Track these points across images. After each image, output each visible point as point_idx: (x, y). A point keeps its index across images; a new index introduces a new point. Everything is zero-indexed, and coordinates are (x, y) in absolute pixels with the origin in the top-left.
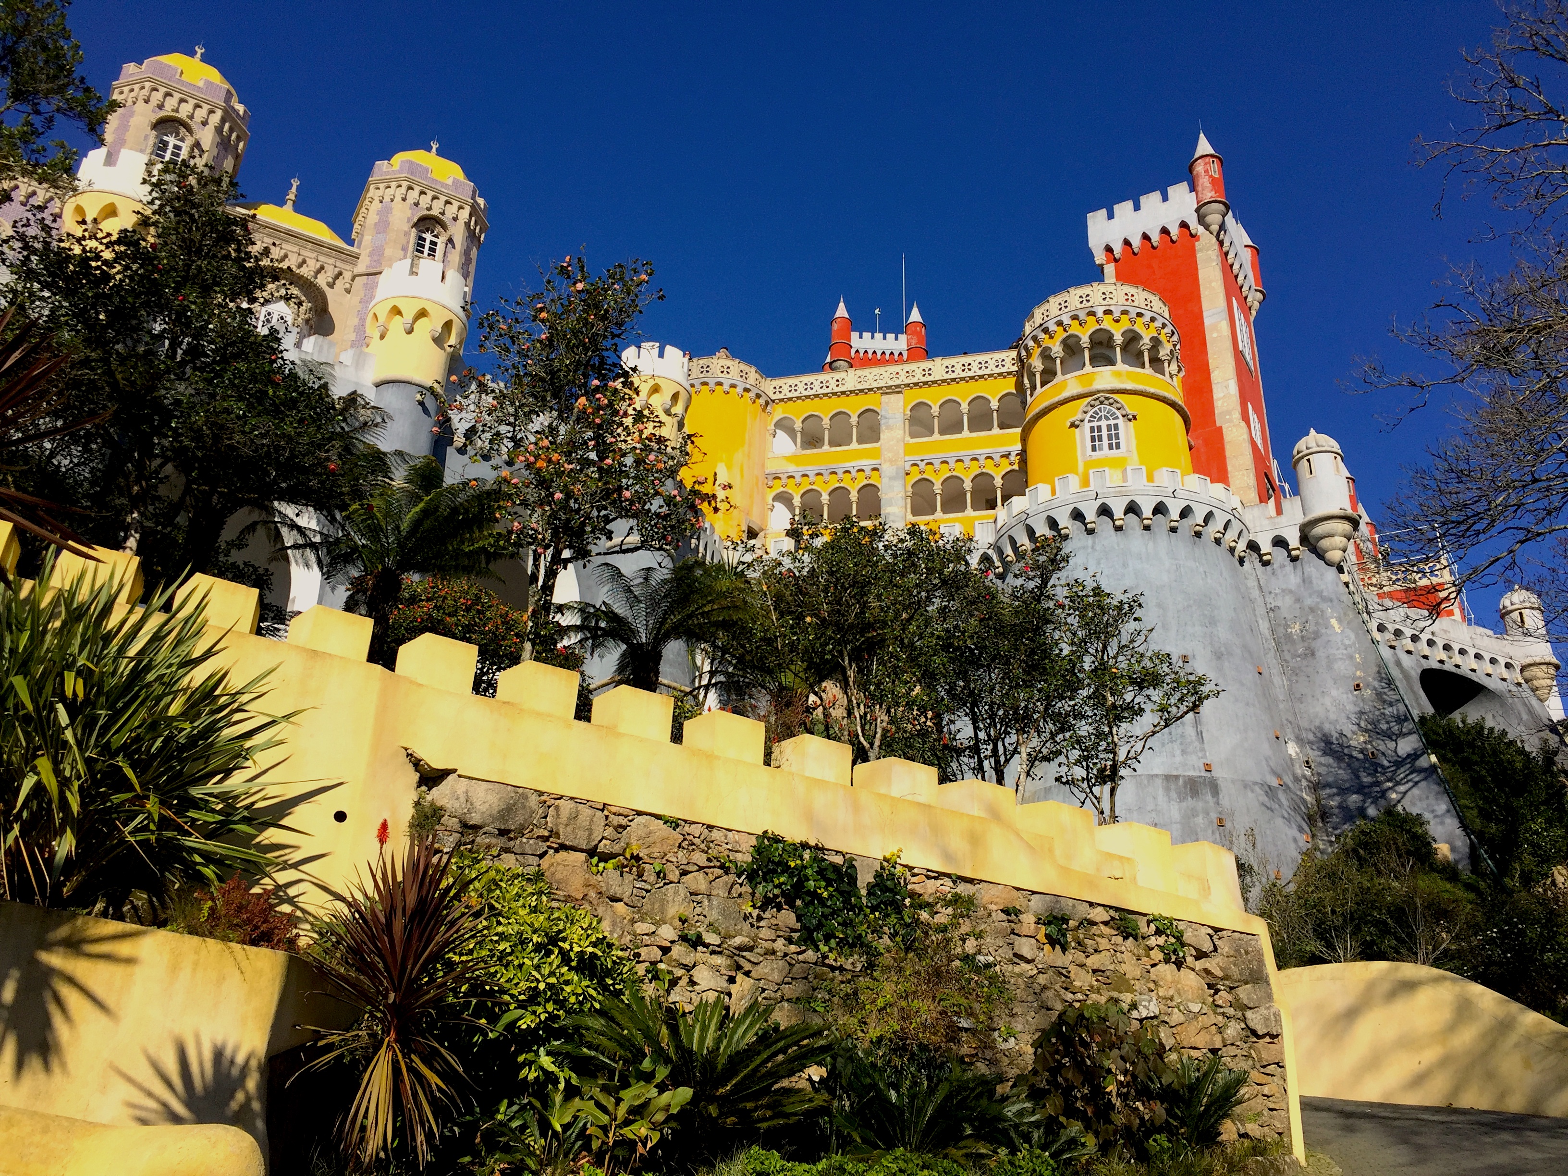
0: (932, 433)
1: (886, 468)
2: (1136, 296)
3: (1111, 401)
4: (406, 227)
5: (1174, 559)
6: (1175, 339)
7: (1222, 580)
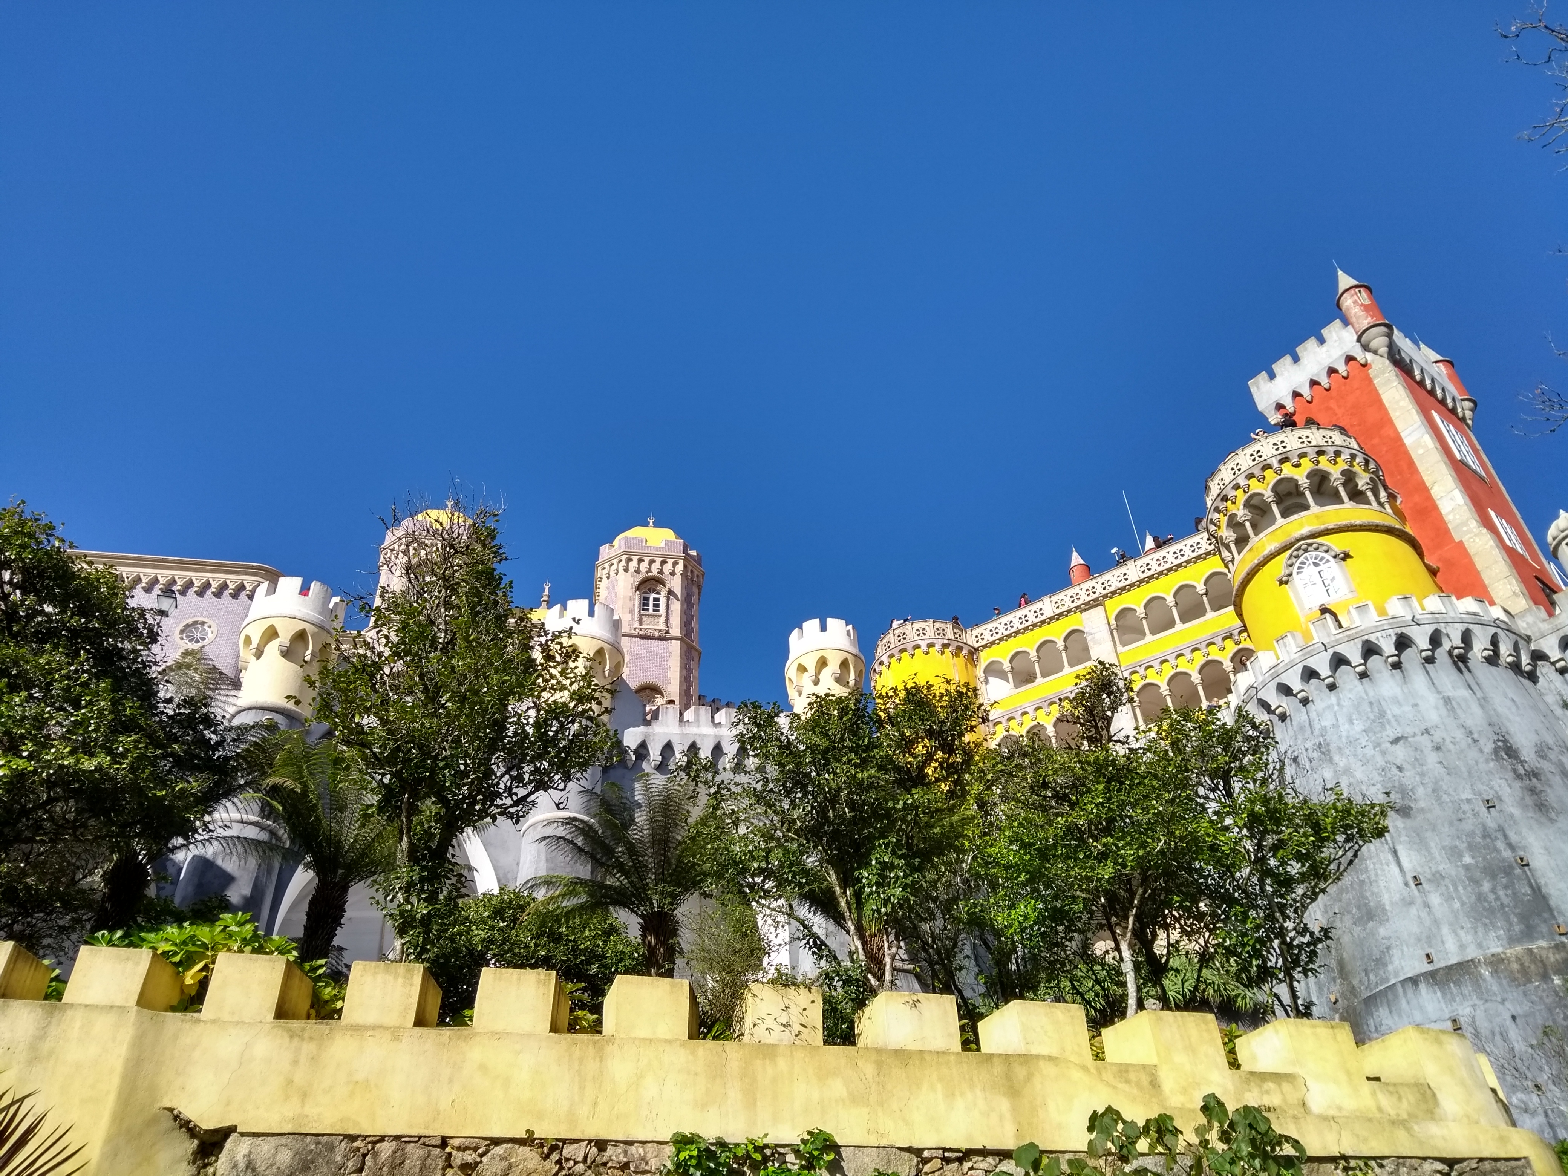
0: (1143, 635)
2: (1311, 436)
3: (1315, 546)
4: (630, 592)
5: (1439, 692)
6: (1372, 466)
7: (1510, 703)
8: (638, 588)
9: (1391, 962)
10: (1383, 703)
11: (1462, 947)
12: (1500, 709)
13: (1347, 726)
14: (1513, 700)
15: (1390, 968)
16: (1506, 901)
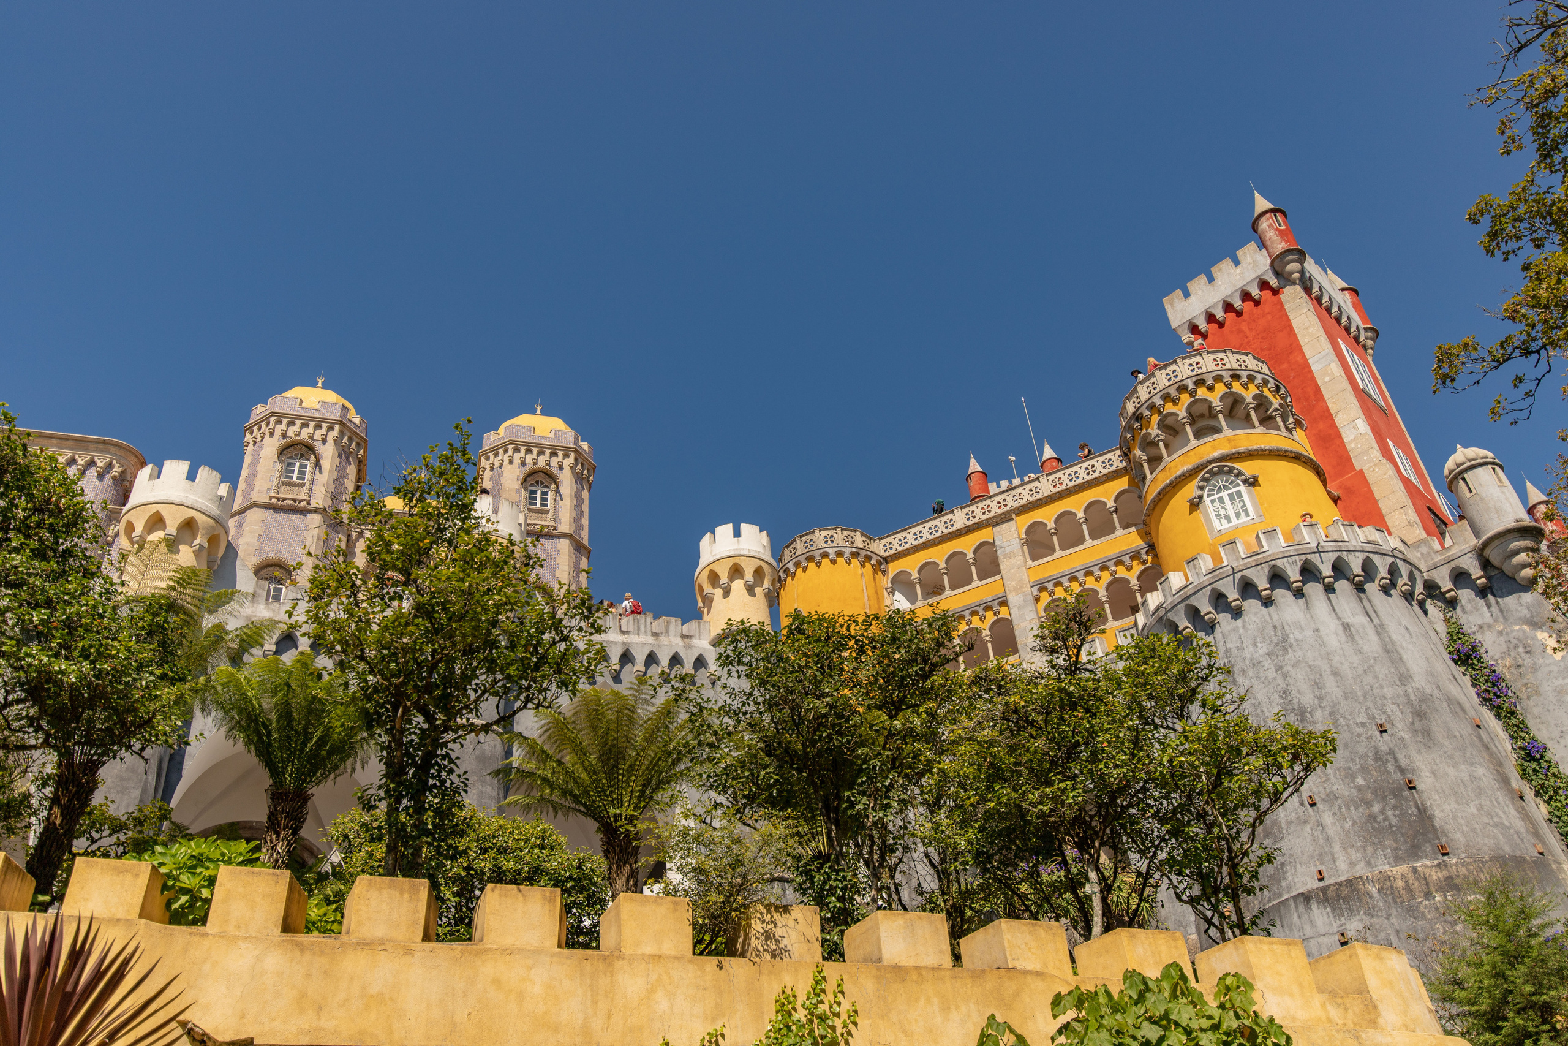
0: (1053, 550)
1: (1013, 599)
2: (1226, 359)
3: (1226, 469)
4: (517, 485)
5: (1339, 618)
6: (1282, 391)
7: (1403, 631)
8: (525, 481)
9: (1285, 878)
10: (1286, 628)
11: (1352, 864)
12: (1394, 637)
13: (1251, 648)
14: (1407, 628)
15: (1283, 884)
16: (1394, 821)
